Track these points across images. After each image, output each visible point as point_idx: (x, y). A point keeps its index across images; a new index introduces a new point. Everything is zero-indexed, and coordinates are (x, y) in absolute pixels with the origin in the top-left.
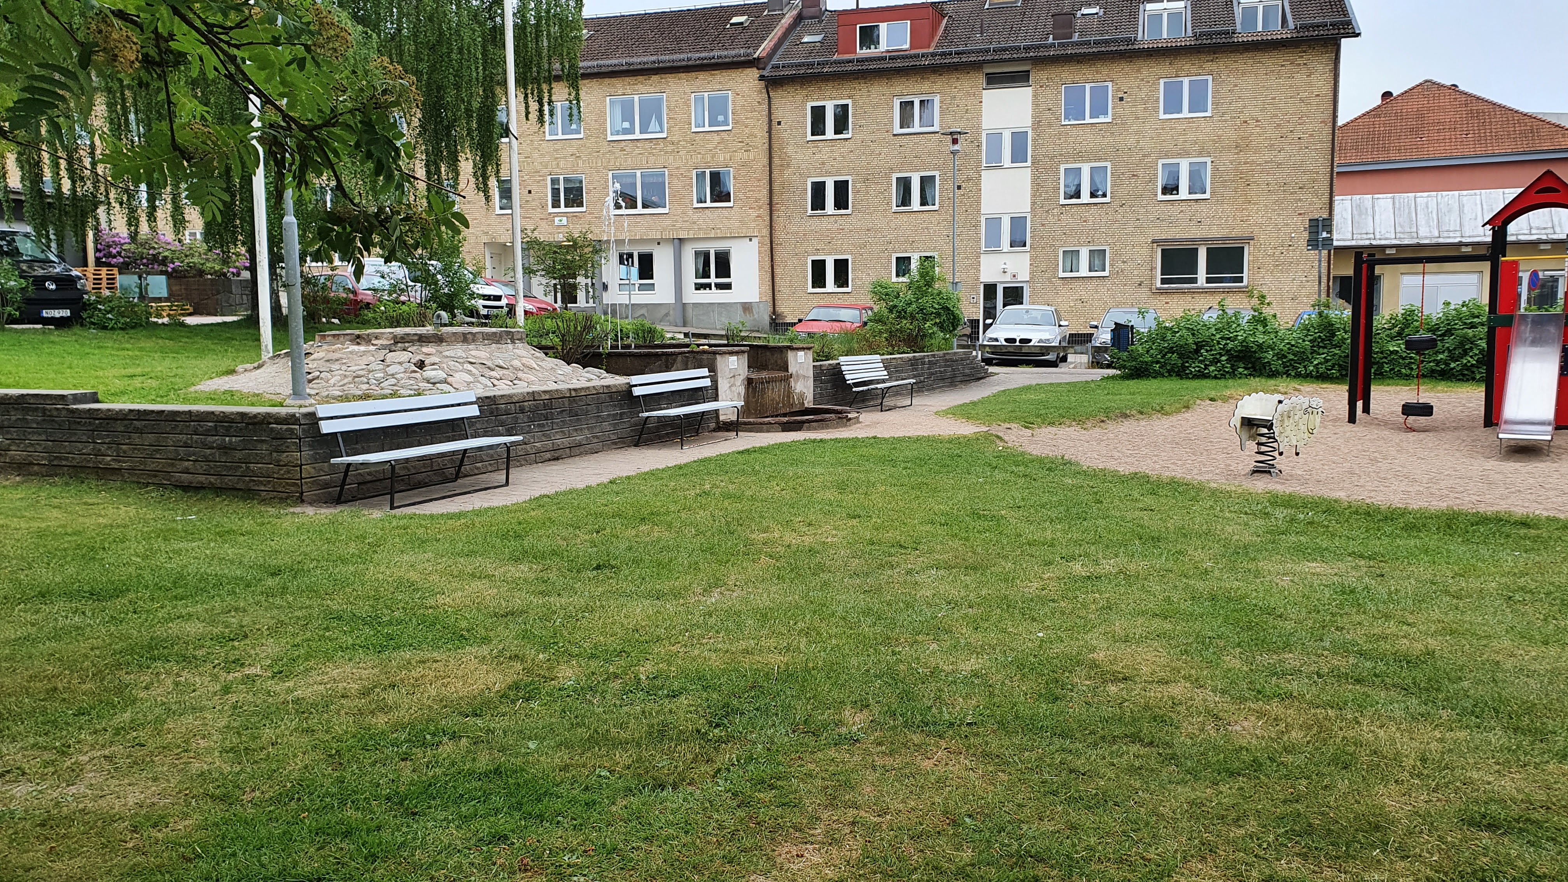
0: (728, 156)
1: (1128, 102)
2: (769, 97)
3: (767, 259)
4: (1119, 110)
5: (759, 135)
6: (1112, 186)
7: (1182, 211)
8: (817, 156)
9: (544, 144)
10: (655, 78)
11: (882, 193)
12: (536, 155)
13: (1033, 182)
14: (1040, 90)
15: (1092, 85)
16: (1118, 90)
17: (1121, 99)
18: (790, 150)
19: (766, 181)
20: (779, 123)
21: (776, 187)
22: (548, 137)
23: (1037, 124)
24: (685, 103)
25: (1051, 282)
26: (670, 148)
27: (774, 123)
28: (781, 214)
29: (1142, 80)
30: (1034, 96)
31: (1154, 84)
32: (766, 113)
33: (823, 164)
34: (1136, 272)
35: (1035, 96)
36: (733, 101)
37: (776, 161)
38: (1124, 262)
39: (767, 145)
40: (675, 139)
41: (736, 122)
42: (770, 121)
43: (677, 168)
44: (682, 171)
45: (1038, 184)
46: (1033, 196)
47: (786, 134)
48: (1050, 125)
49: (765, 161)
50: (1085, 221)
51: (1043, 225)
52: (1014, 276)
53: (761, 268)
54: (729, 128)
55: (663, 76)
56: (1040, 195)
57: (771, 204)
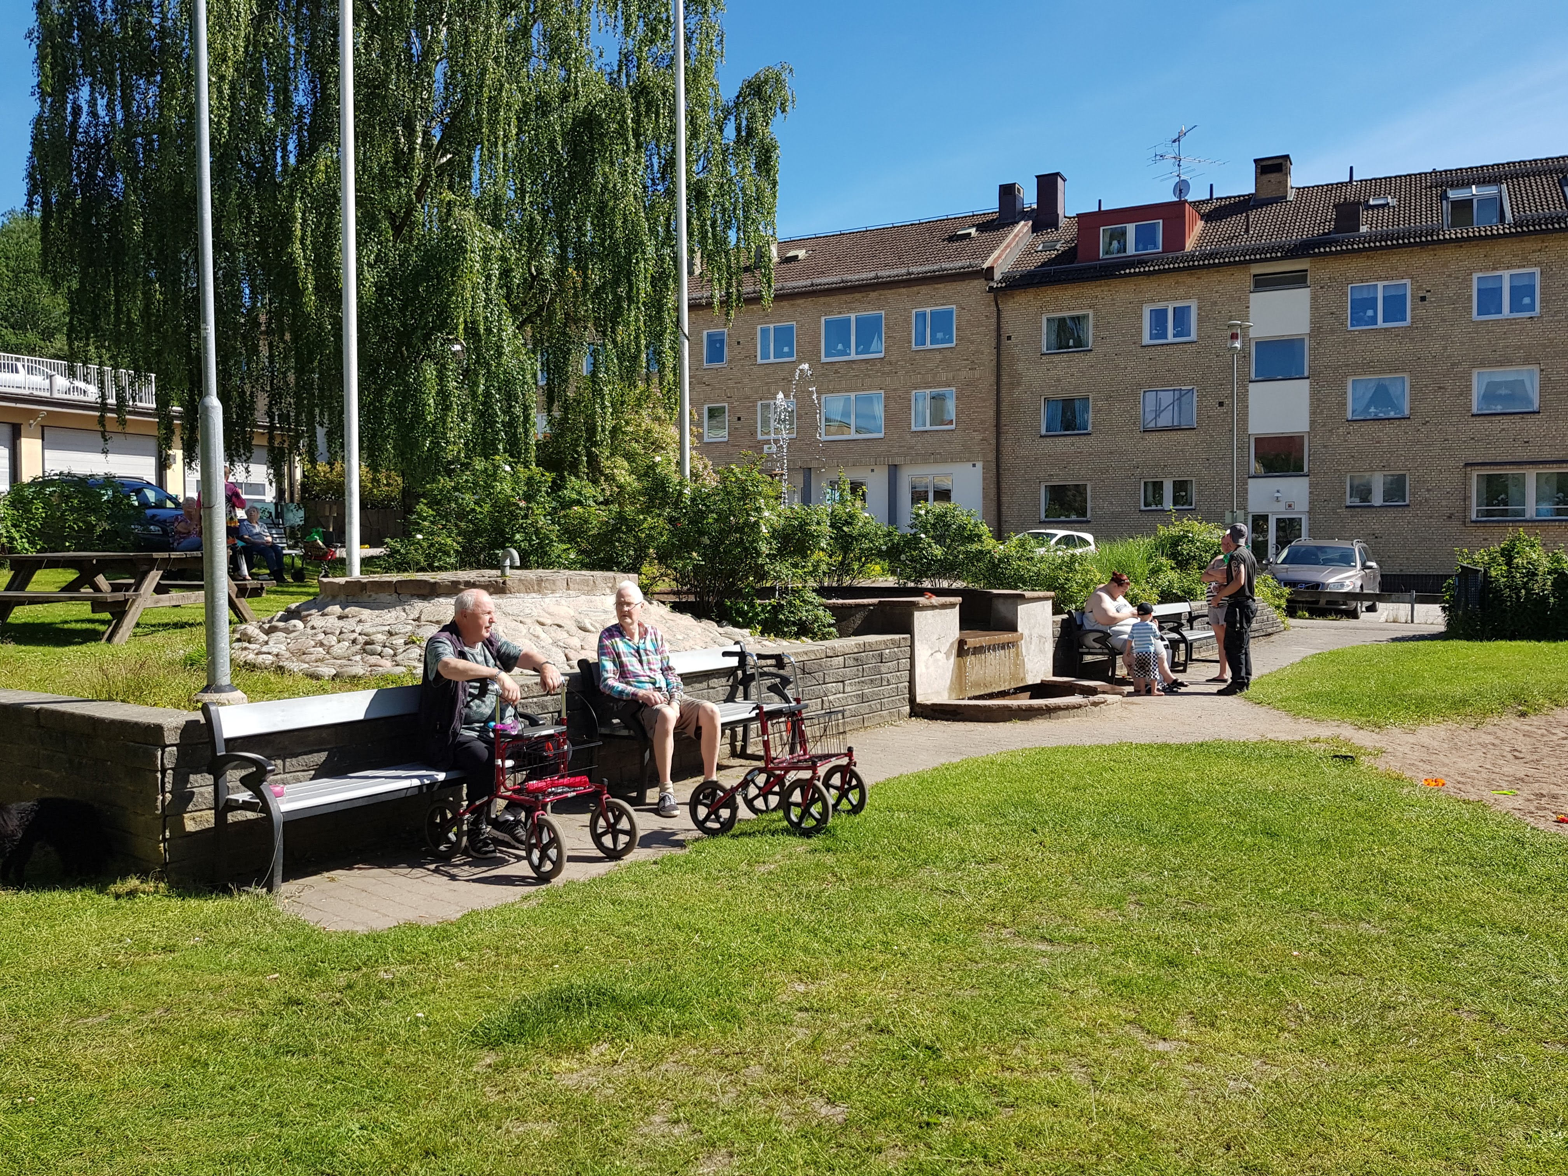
0: (951, 375)
1: (1431, 302)
2: (998, 310)
3: (993, 486)
4: (1422, 312)
5: (987, 351)
6: (1412, 401)
7: (1503, 429)
8: (1052, 372)
9: (755, 368)
10: (873, 295)
11: (1128, 411)
12: (746, 381)
13: (1312, 396)
14: (1320, 292)
15: (1386, 283)
16: (1420, 288)
17: (1423, 299)
18: (1020, 366)
19: (993, 401)
20: (1009, 338)
21: (1005, 407)
22: (759, 361)
23: (1316, 330)
24: (905, 320)
25: (1335, 513)
26: (887, 369)
27: (1004, 337)
28: (1010, 436)
29: (1450, 276)
30: (1312, 298)
31: (1464, 280)
32: (994, 327)
33: (1059, 380)
34: (1444, 503)
35: (1314, 299)
36: (958, 316)
37: (1005, 379)
38: (1428, 490)
39: (995, 362)
40: (893, 359)
41: (960, 339)
42: (999, 336)
43: (894, 390)
44: (899, 393)
45: (1319, 400)
46: (1313, 413)
47: (1016, 350)
48: (1332, 332)
49: (993, 379)
50: (1378, 442)
51: (1325, 447)
52: (1290, 506)
53: (985, 496)
54: (953, 345)
55: (882, 292)
56: (1322, 412)
57: (998, 426)
